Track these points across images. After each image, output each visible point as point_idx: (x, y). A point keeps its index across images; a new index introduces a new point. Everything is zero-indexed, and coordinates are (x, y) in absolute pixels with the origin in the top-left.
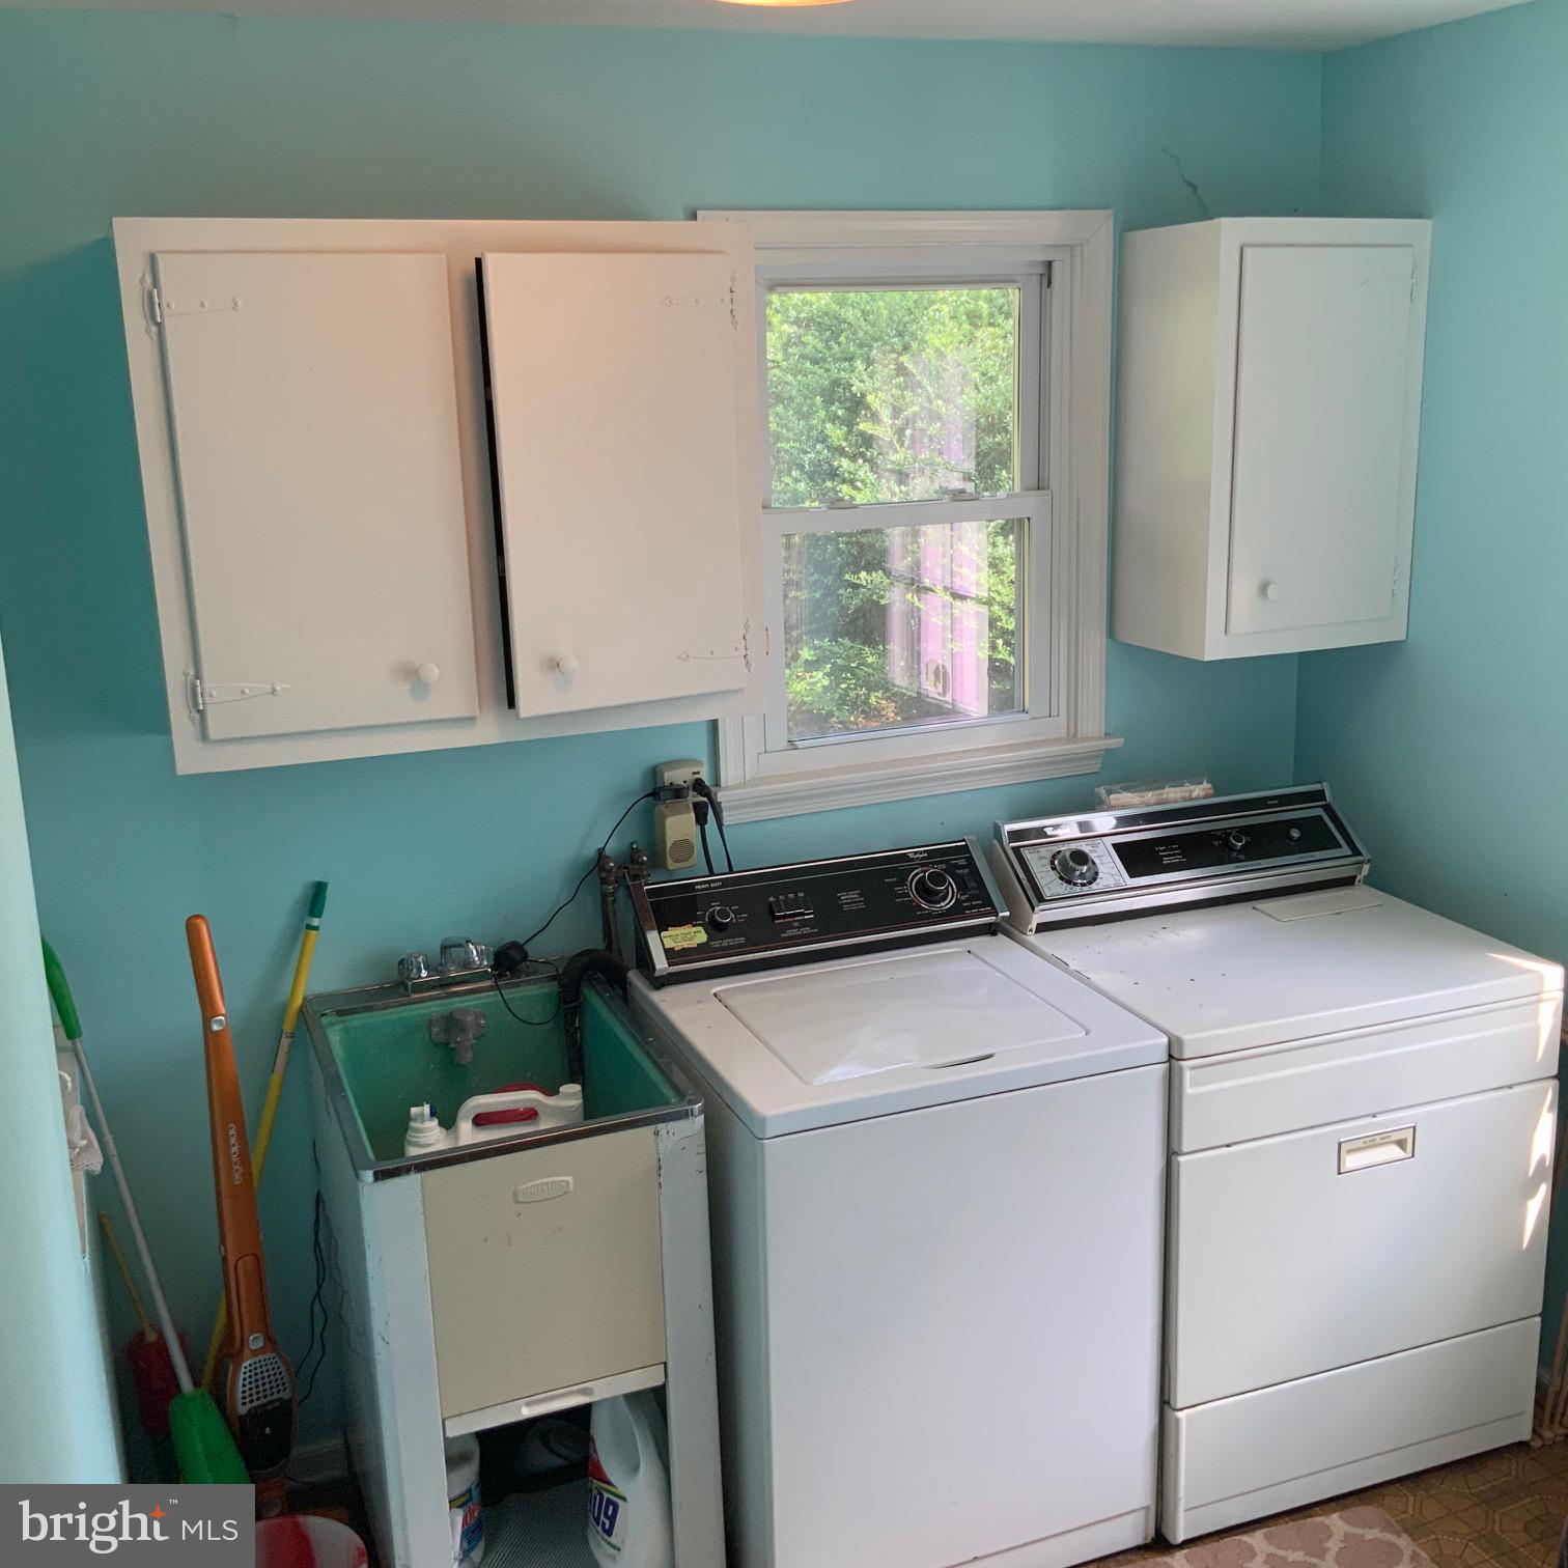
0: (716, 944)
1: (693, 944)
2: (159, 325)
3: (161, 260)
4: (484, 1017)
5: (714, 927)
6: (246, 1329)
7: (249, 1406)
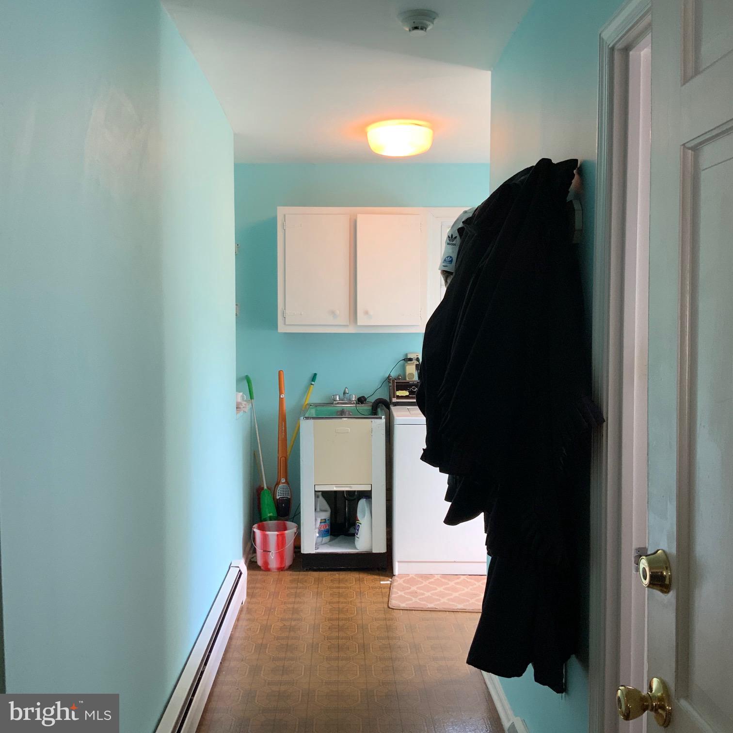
0: (411, 396)
1: (405, 395)
2: (285, 230)
3: (286, 216)
4: (352, 413)
5: (411, 392)
6: (281, 476)
7: (279, 497)
